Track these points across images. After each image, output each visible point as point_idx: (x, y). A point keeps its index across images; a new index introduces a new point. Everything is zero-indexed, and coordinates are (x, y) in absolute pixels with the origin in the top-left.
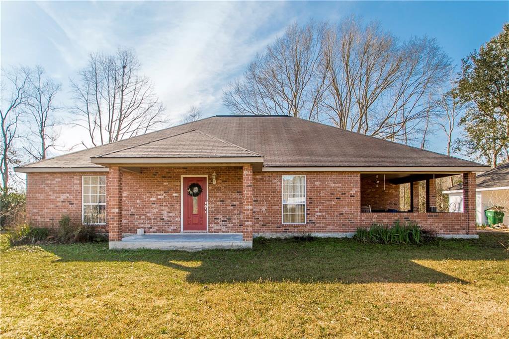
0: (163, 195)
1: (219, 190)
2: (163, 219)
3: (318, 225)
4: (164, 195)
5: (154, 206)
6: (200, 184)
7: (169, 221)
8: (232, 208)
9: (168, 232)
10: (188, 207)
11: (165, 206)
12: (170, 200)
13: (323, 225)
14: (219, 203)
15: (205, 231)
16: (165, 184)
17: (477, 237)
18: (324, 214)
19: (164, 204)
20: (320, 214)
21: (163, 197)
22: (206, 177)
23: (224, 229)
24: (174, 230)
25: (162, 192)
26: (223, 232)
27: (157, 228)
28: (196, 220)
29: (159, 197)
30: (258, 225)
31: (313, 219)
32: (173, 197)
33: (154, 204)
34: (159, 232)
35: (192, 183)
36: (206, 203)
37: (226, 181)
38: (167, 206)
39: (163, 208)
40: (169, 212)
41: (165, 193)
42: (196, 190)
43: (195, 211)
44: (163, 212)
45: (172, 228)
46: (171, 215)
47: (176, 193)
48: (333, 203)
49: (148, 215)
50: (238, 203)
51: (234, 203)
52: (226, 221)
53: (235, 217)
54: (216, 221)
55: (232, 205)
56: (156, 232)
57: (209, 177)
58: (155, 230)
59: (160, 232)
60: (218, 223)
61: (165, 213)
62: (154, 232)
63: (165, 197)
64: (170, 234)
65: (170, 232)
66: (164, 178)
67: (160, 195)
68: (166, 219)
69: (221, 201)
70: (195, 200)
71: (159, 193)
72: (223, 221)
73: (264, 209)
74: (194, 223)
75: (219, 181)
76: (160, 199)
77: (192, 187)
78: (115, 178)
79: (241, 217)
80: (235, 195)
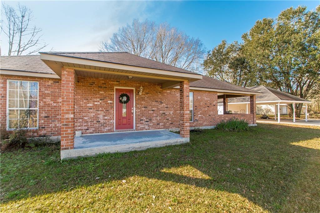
0: (99, 101)
1: (143, 99)
2: (99, 121)
3: (199, 122)
4: (101, 101)
5: (91, 110)
6: (128, 94)
7: (104, 123)
8: (152, 112)
9: (103, 132)
10: (119, 111)
11: (101, 111)
12: (105, 105)
13: (202, 122)
14: (143, 109)
15: (132, 129)
16: (101, 92)
17: (257, 125)
18: (202, 115)
19: (100, 109)
20: (200, 116)
21: (99, 103)
22: (133, 90)
23: (147, 127)
24: (109, 130)
25: (98, 100)
26: (146, 129)
27: (93, 129)
28: (125, 121)
29: (96, 103)
30: (167, 123)
31: (197, 118)
32: (108, 103)
33: (91, 109)
34: (95, 133)
35: (122, 93)
36: (132, 109)
37: (148, 93)
38: (103, 111)
39: (99, 112)
40: (105, 116)
41: (101, 100)
42: (125, 99)
43: (124, 114)
44: (99, 116)
45: (107, 128)
46: (106, 118)
47: (110, 100)
48: (206, 109)
49: (85, 118)
50: (156, 109)
51: (154, 109)
52: (148, 121)
53: (154, 118)
54: (141, 122)
55: (152, 110)
56: (93, 133)
57: (136, 89)
58: (91, 131)
59: (97, 133)
60: (143, 123)
61: (101, 116)
62: (90, 133)
63: (101, 103)
64: (106, 133)
65: (105, 132)
66: (100, 88)
67: (97, 102)
68: (102, 121)
69: (145, 107)
70: (124, 106)
71: (95, 100)
72: (146, 122)
73: (171, 113)
74: (124, 123)
75: (144, 93)
76: (97, 105)
77: (122, 96)
78: (70, 81)
79: (158, 118)
80: (154, 103)
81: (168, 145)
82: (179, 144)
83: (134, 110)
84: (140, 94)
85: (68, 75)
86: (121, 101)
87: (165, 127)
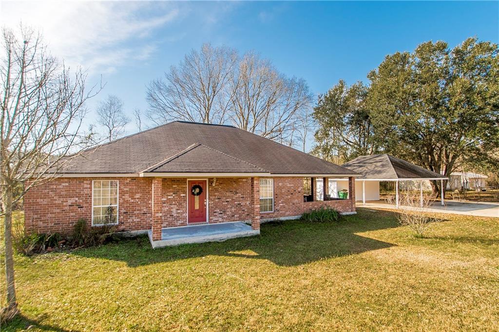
0: (172, 195)
1: (216, 190)
2: (173, 215)
3: (281, 212)
4: (174, 195)
5: (165, 205)
6: (201, 185)
7: (177, 217)
8: (226, 203)
9: (176, 226)
10: (192, 204)
11: (174, 204)
12: (178, 199)
13: (283, 212)
14: (217, 200)
15: (205, 222)
16: (174, 186)
17: (356, 212)
18: (284, 204)
19: (174, 203)
20: (282, 205)
21: (172, 197)
22: (206, 181)
23: (220, 220)
24: (182, 224)
25: (171, 193)
26: (220, 222)
27: (167, 223)
28: (197, 214)
29: (169, 197)
30: (243, 215)
31: (278, 208)
32: (181, 197)
33: (165, 203)
34: (169, 227)
35: (195, 185)
36: (205, 200)
37: (222, 184)
38: (176, 204)
39: (172, 206)
40: (178, 210)
41: (174, 193)
42: (197, 190)
43: (197, 207)
44: (172, 210)
45: (180, 222)
46: (179, 211)
47: (183, 193)
48: (289, 197)
50: (230, 199)
51: (228, 200)
52: (222, 214)
53: (228, 210)
54: (215, 214)
55: (226, 202)
56: (166, 227)
57: (209, 180)
58: (165, 225)
59: (170, 227)
60: (216, 216)
61: (174, 210)
62: (164, 227)
63: (174, 197)
64: (179, 227)
65: (179, 226)
66: (173, 182)
67: (170, 196)
68: (175, 215)
69: (218, 199)
70: (197, 198)
71: (169, 194)
72: (220, 214)
73: (248, 203)
74: (197, 216)
75: (217, 184)
76: (170, 199)
77: (194, 188)
78: (160, 188)
79: (233, 210)
80: (228, 194)
81: (238, 237)
82: (249, 235)
83: (207, 202)
84: (214, 185)
85: (158, 183)
86: (193, 194)
87: (240, 219)
